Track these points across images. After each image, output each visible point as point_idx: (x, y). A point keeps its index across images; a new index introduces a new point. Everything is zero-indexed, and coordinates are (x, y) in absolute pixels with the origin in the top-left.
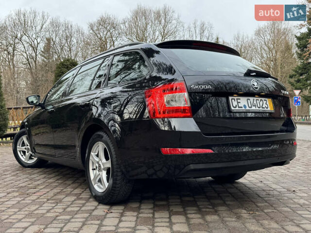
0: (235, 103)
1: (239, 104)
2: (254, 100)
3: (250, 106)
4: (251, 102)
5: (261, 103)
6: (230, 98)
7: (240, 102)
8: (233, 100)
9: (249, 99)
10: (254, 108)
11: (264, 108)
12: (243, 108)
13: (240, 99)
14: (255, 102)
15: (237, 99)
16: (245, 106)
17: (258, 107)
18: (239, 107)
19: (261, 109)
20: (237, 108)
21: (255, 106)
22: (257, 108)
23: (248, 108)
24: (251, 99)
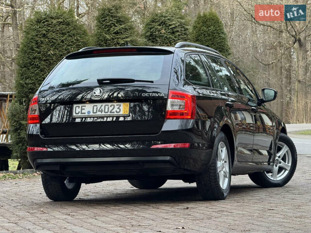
0: (78, 110)
1: (83, 110)
2: (102, 105)
3: (95, 111)
4: (97, 108)
5: (111, 109)
6: (75, 106)
7: (84, 109)
8: (77, 108)
9: (96, 106)
10: (99, 113)
11: (114, 112)
12: (86, 114)
13: (85, 106)
14: (103, 108)
15: (82, 106)
16: (89, 112)
17: (105, 112)
18: (81, 113)
19: (109, 113)
20: (80, 114)
21: (102, 111)
22: (103, 113)
23: (92, 114)
24: (99, 105)
